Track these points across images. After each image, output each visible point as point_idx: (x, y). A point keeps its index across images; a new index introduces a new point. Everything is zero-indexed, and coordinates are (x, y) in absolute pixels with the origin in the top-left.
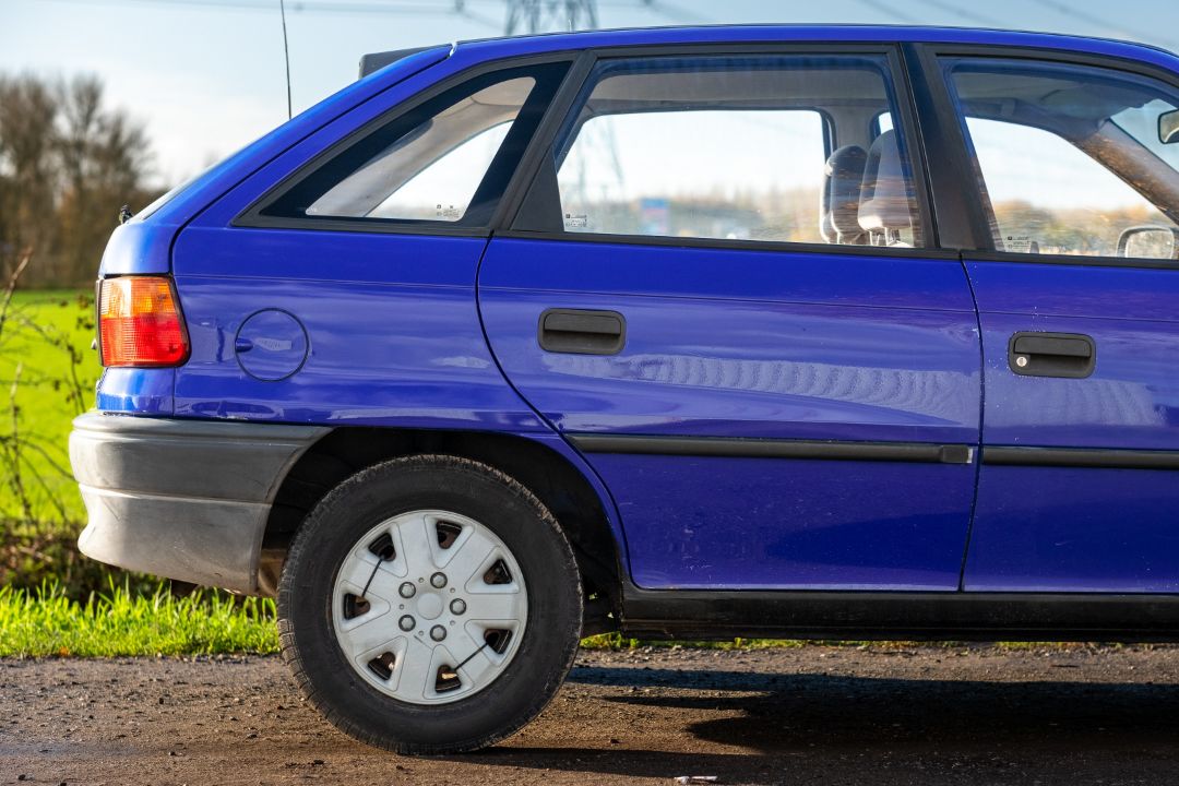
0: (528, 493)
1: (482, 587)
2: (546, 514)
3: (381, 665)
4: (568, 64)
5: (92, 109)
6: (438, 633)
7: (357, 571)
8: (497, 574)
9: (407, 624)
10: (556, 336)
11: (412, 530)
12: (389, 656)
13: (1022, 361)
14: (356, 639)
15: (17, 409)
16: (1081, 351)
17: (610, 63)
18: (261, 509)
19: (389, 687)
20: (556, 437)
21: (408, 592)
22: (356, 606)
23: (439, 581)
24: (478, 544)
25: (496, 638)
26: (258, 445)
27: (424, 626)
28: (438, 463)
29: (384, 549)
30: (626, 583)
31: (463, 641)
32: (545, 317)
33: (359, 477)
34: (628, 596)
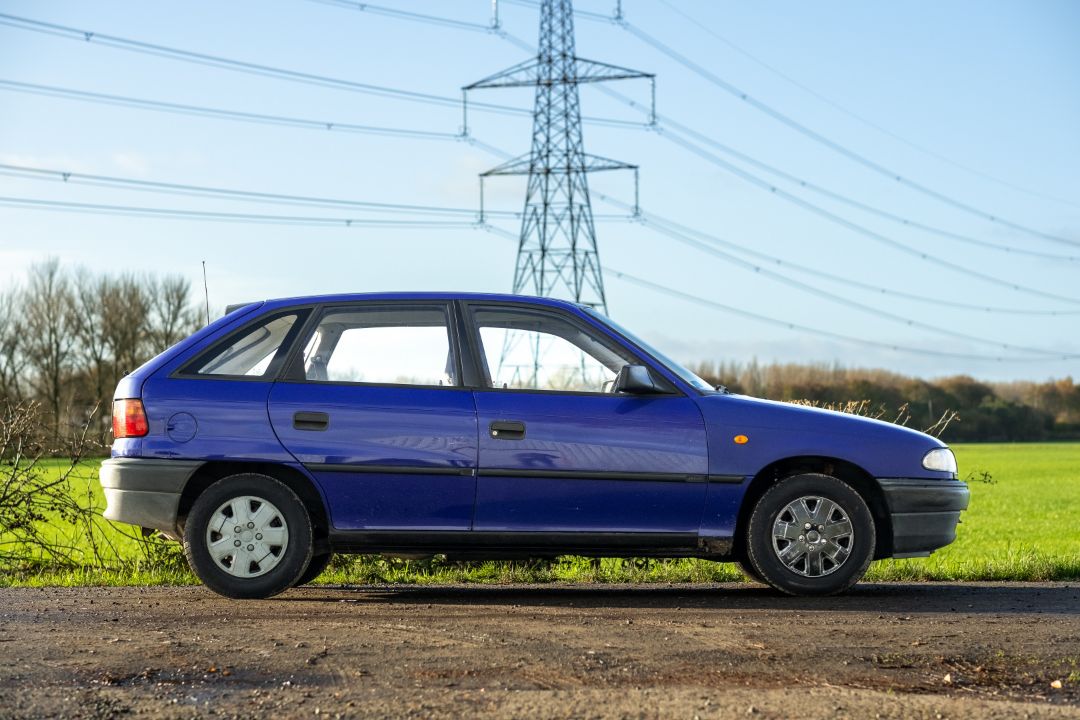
0: (289, 489)
1: (269, 529)
2: (297, 498)
3: (227, 561)
4: (312, 309)
6: (251, 549)
7: (217, 521)
8: (275, 523)
9: (237, 544)
10: (299, 423)
11: (240, 504)
12: (230, 558)
13: (495, 433)
14: (217, 550)
15: (91, 493)
16: (520, 429)
17: (329, 309)
18: (177, 496)
19: (230, 571)
20: (299, 465)
21: (238, 530)
22: (216, 536)
23: (251, 526)
24: (267, 510)
25: (275, 550)
26: (176, 469)
27: (245, 545)
28: (251, 477)
29: (228, 513)
30: (330, 527)
31: (261, 552)
32: (296, 415)
33: (219, 482)
34: (331, 532)
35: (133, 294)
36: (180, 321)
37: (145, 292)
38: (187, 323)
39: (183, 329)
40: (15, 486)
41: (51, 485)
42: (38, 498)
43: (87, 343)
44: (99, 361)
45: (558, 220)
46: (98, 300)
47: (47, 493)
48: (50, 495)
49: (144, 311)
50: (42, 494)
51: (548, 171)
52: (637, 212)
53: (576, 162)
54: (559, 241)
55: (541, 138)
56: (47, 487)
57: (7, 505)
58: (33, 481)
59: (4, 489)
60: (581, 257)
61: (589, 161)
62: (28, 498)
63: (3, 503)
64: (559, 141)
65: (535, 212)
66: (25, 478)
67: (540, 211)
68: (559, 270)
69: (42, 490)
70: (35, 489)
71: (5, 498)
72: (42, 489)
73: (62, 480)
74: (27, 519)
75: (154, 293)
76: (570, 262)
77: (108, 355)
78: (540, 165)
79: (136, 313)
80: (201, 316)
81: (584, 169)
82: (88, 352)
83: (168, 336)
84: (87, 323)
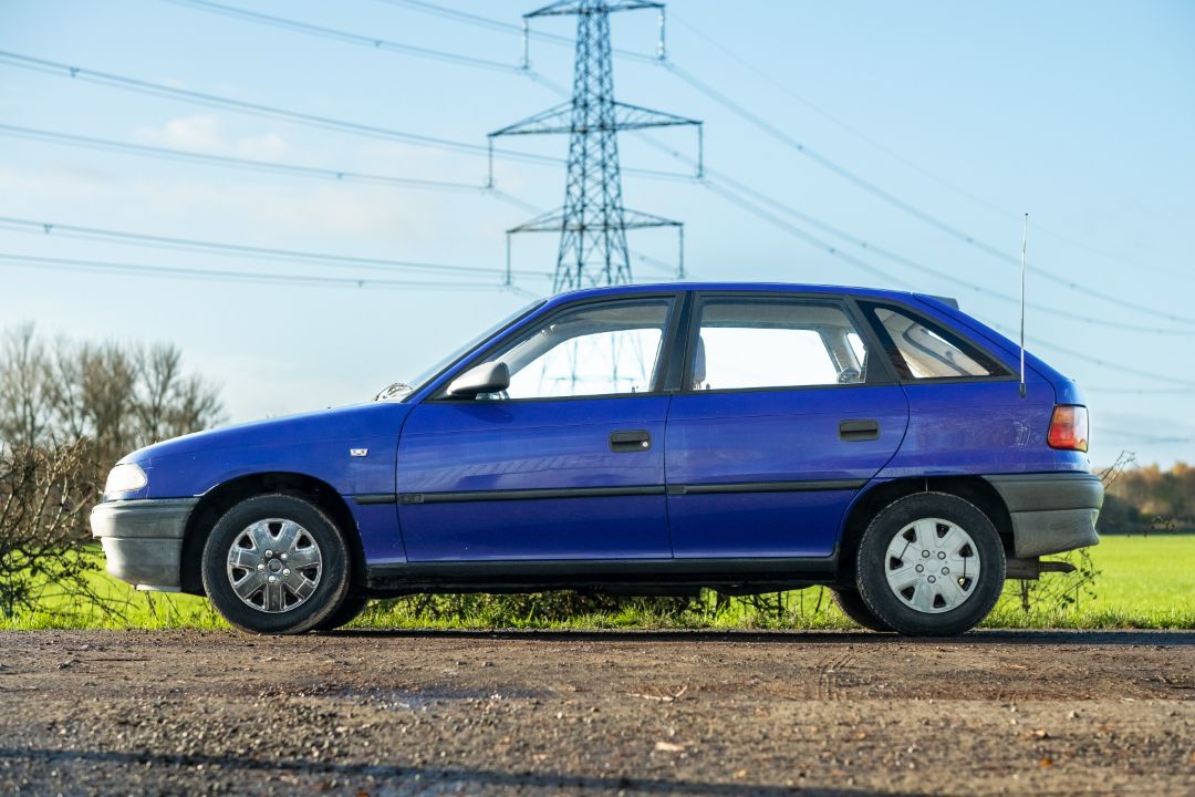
35: (118, 362)
36: (170, 393)
37: (130, 360)
38: (178, 395)
39: (173, 402)
43: (65, 416)
44: (78, 436)
45: (594, 282)
46: (79, 368)
49: (129, 381)
51: (583, 228)
52: (682, 274)
53: (614, 218)
55: (576, 190)
61: (628, 218)
64: (595, 195)
65: (568, 274)
67: (574, 272)
75: (140, 360)
77: (89, 430)
78: (574, 221)
79: (120, 383)
80: (193, 388)
81: (623, 226)
82: (67, 426)
83: (157, 411)
84: (66, 395)
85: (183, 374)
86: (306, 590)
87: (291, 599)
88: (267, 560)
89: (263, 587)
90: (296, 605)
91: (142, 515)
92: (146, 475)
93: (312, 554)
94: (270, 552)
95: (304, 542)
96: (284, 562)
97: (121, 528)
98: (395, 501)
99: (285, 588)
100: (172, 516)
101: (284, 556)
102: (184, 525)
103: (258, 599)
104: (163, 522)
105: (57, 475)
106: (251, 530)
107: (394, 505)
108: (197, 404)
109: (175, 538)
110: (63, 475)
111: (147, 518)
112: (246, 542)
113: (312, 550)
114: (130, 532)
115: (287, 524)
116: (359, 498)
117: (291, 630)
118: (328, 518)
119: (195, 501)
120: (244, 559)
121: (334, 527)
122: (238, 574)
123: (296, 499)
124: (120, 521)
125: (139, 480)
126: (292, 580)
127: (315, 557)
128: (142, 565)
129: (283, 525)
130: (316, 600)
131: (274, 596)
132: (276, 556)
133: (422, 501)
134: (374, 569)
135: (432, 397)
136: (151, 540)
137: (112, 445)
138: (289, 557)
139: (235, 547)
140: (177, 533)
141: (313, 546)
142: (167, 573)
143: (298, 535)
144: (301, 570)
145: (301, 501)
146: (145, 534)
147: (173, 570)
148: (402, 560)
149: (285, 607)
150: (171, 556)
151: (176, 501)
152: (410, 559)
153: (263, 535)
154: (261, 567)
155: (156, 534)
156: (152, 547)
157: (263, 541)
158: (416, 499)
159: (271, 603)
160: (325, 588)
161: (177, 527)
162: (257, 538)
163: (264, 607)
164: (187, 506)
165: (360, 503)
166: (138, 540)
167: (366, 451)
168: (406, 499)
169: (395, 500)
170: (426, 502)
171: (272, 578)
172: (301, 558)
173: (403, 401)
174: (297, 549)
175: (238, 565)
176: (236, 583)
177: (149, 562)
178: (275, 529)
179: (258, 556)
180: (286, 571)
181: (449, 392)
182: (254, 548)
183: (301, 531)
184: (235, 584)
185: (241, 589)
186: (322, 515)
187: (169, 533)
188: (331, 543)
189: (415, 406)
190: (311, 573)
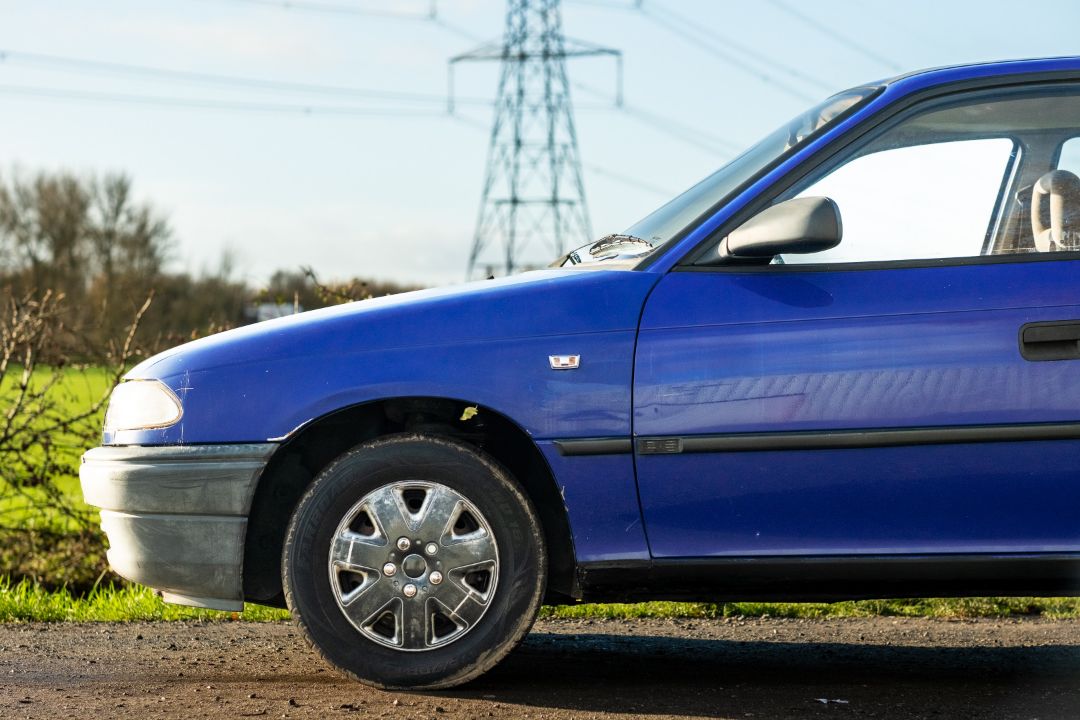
5: (121, 201)
35: (72, 187)
36: (123, 218)
37: (84, 186)
38: (130, 219)
39: (124, 226)
40: (21, 420)
41: (79, 419)
42: (59, 438)
43: (23, 241)
44: (36, 261)
45: (534, 110)
46: (34, 194)
47: (72, 432)
48: (77, 434)
49: (83, 206)
50: (65, 431)
51: (523, 57)
52: (620, 103)
53: (554, 46)
54: (535, 131)
55: (516, 20)
56: (72, 421)
57: (10, 449)
58: (48, 412)
59: (5, 424)
60: (558, 150)
61: (568, 47)
62: (43, 438)
63: (5, 446)
64: (535, 25)
65: (508, 102)
66: (37, 409)
67: (515, 99)
68: (534, 163)
69: (65, 427)
70: (55, 424)
71: (7, 438)
72: (64, 425)
73: (94, 412)
74: (47, 474)
75: (94, 186)
76: (546, 156)
77: (45, 254)
78: (515, 51)
79: (75, 208)
80: (145, 213)
81: (562, 54)
82: (24, 250)
83: (110, 235)
84: (23, 219)
85: (136, 199)
86: (469, 612)
87: (444, 625)
88: (399, 557)
89: (394, 606)
90: (453, 637)
91: (174, 474)
92: (179, 402)
93: (480, 545)
94: (407, 542)
95: (465, 523)
96: (431, 560)
97: (136, 497)
98: (631, 451)
99: (434, 607)
100: (229, 476)
101: (431, 549)
102: (251, 492)
103: (384, 626)
104: (211, 486)
105: (17, 344)
106: (372, 502)
107: (630, 457)
108: (150, 227)
109: (234, 515)
110: (24, 343)
111: (184, 480)
112: (362, 524)
113: (480, 538)
114: (154, 505)
115: (436, 492)
116: (564, 444)
117: (444, 683)
118: (510, 479)
119: (270, 448)
120: (360, 553)
121: (520, 496)
122: (349, 581)
123: (451, 445)
124: (135, 483)
125: (168, 410)
126: (445, 590)
127: (487, 553)
128: (175, 563)
129: (429, 492)
130: (489, 628)
131: (415, 621)
132: (417, 549)
133: (681, 449)
134: (589, 571)
135: (691, 260)
136: (190, 519)
137: (68, 269)
138: (440, 550)
139: (343, 532)
140: (238, 507)
141: (482, 531)
142: (219, 578)
143: (457, 510)
144: (463, 573)
145: (460, 449)
146: (178, 509)
147: (230, 572)
148: (642, 555)
149: (434, 640)
150: (227, 547)
151: (236, 449)
152: (655, 555)
153: (394, 511)
154: (390, 568)
155: (199, 509)
156: (192, 530)
157: (394, 523)
158: (670, 447)
159: (407, 636)
160: (506, 605)
161: (238, 495)
162: (381, 515)
163: (395, 640)
164: (256, 457)
165: (567, 453)
166: (167, 518)
167: (577, 358)
168: (651, 446)
169: (631, 449)
170: (687, 451)
171: (409, 590)
172: (459, 553)
173: (638, 268)
174: (454, 537)
175: (348, 564)
176: (346, 598)
177: (187, 557)
178: (414, 500)
179: (386, 549)
180: (435, 576)
181: (722, 251)
182: (377, 534)
183: (461, 503)
184: (343, 599)
185: (355, 608)
186: (498, 475)
187: (224, 507)
188: (515, 525)
189: (660, 278)
190: (479, 580)
